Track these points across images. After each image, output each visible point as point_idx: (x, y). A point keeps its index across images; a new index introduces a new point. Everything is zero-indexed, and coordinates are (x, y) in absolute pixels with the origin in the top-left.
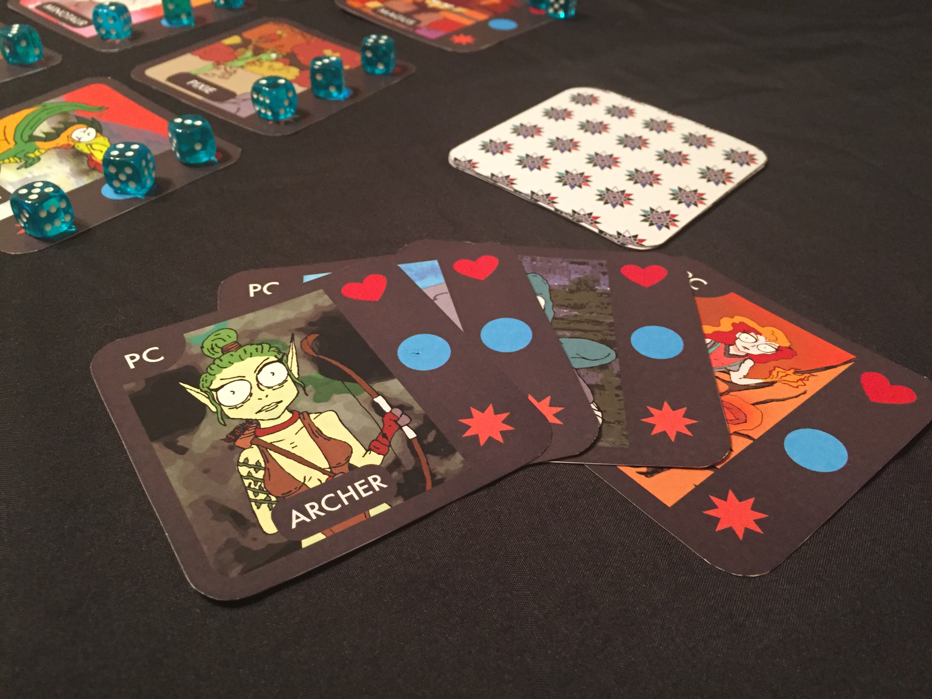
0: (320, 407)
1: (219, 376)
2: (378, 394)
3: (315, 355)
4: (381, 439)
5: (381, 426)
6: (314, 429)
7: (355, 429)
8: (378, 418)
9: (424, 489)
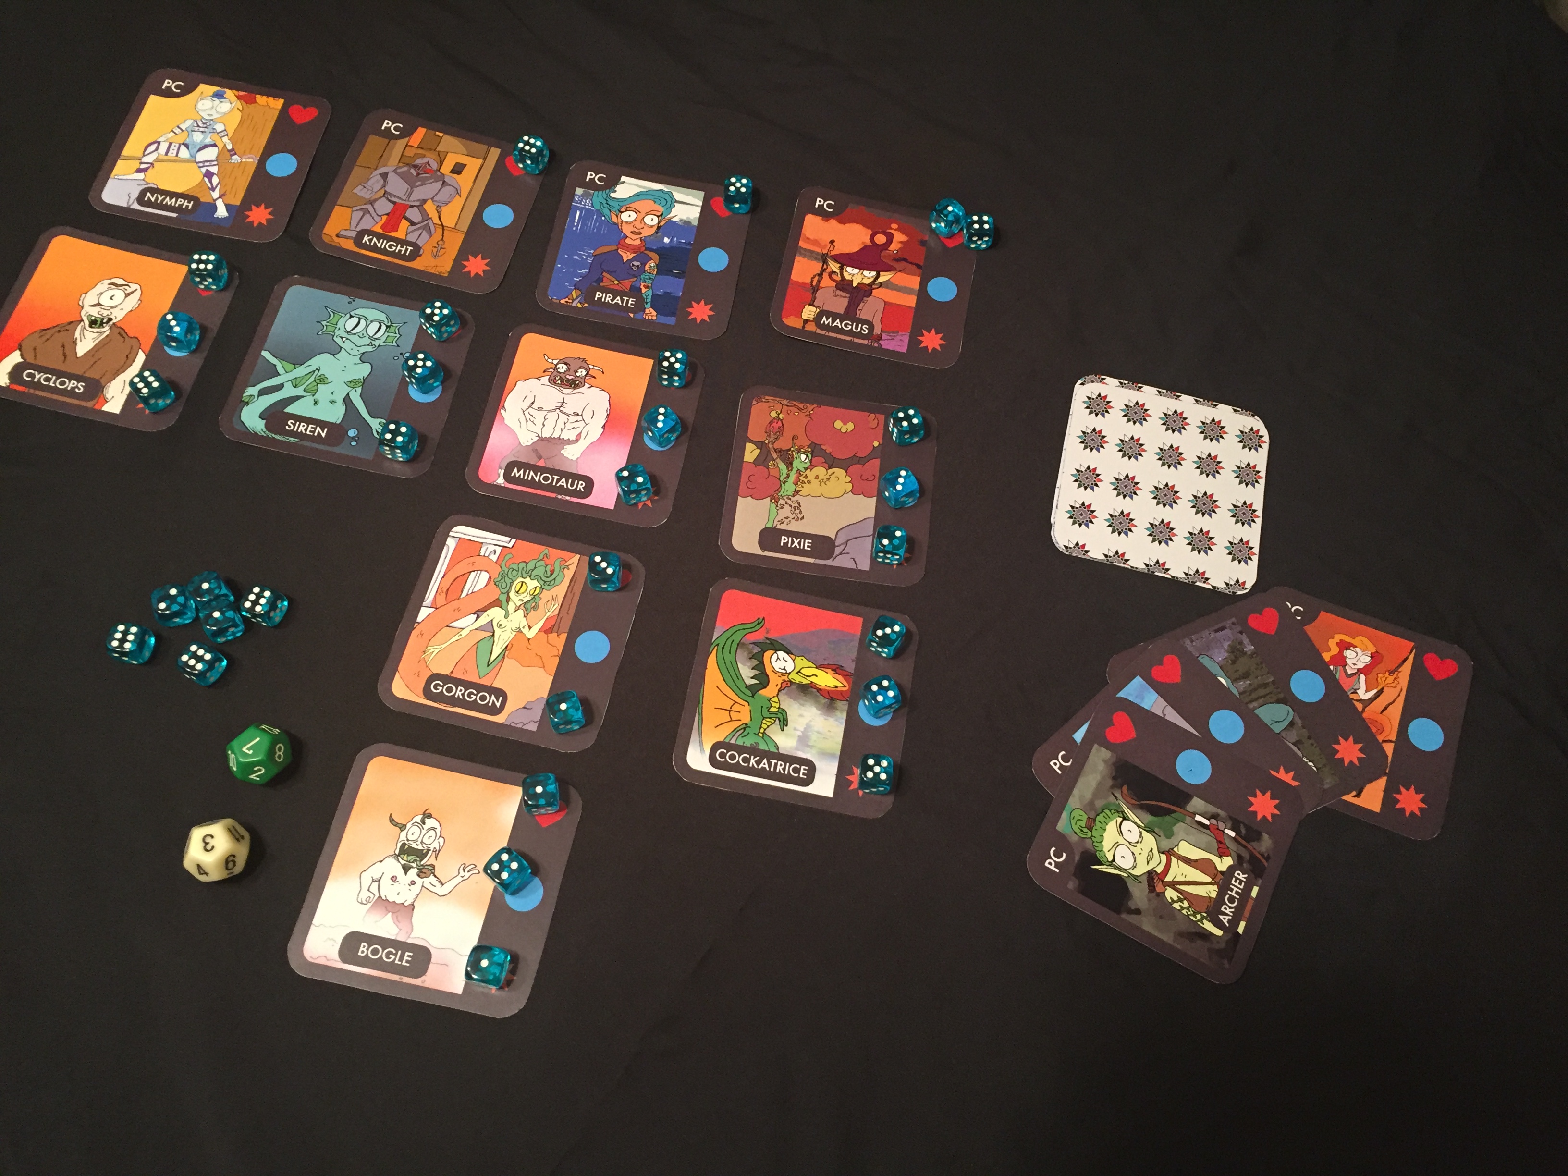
0: (1173, 840)
1: (1105, 849)
2: (1195, 814)
3: (1138, 803)
4: (1221, 846)
5: (1214, 836)
6: (1184, 858)
7: (1203, 847)
8: (1208, 831)
9: (1265, 868)
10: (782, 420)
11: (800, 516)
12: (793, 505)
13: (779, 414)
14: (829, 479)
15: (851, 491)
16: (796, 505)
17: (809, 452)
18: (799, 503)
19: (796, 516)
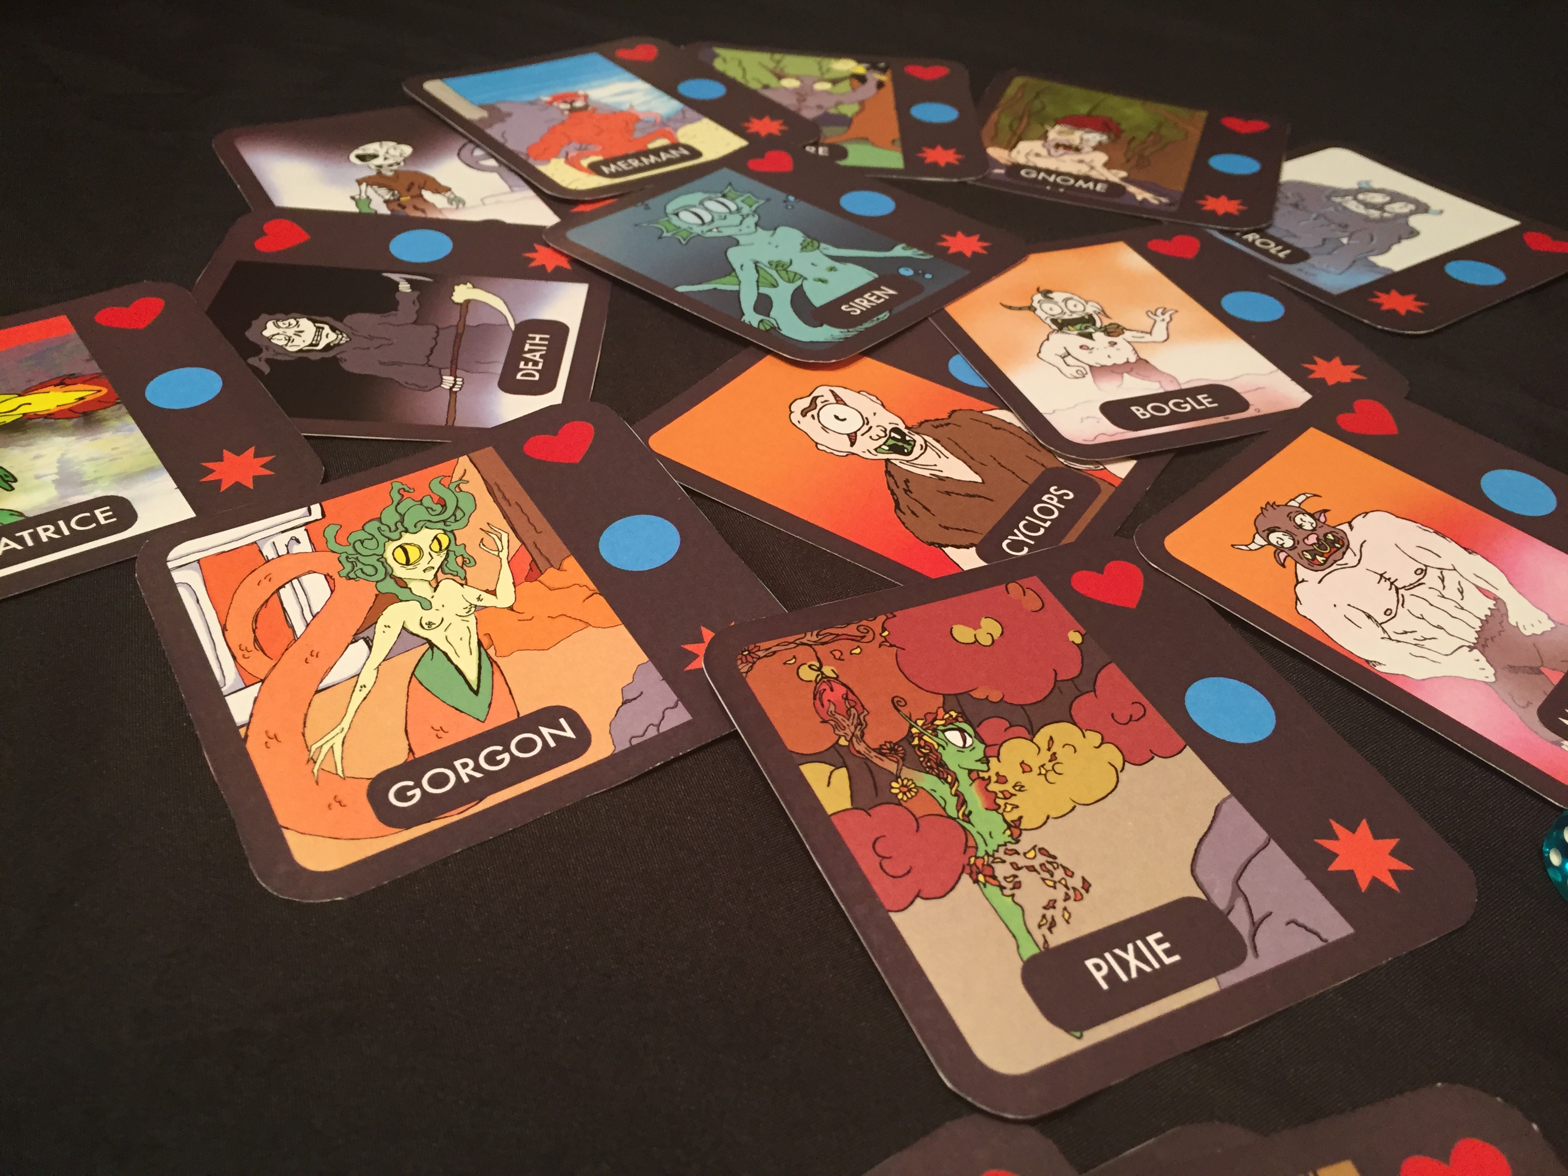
10: (837, 678)
11: (1076, 882)
12: (1036, 863)
13: (819, 669)
14: (1054, 757)
15: (1125, 761)
16: (1042, 859)
17: (956, 719)
18: (1043, 851)
19: (1066, 886)
